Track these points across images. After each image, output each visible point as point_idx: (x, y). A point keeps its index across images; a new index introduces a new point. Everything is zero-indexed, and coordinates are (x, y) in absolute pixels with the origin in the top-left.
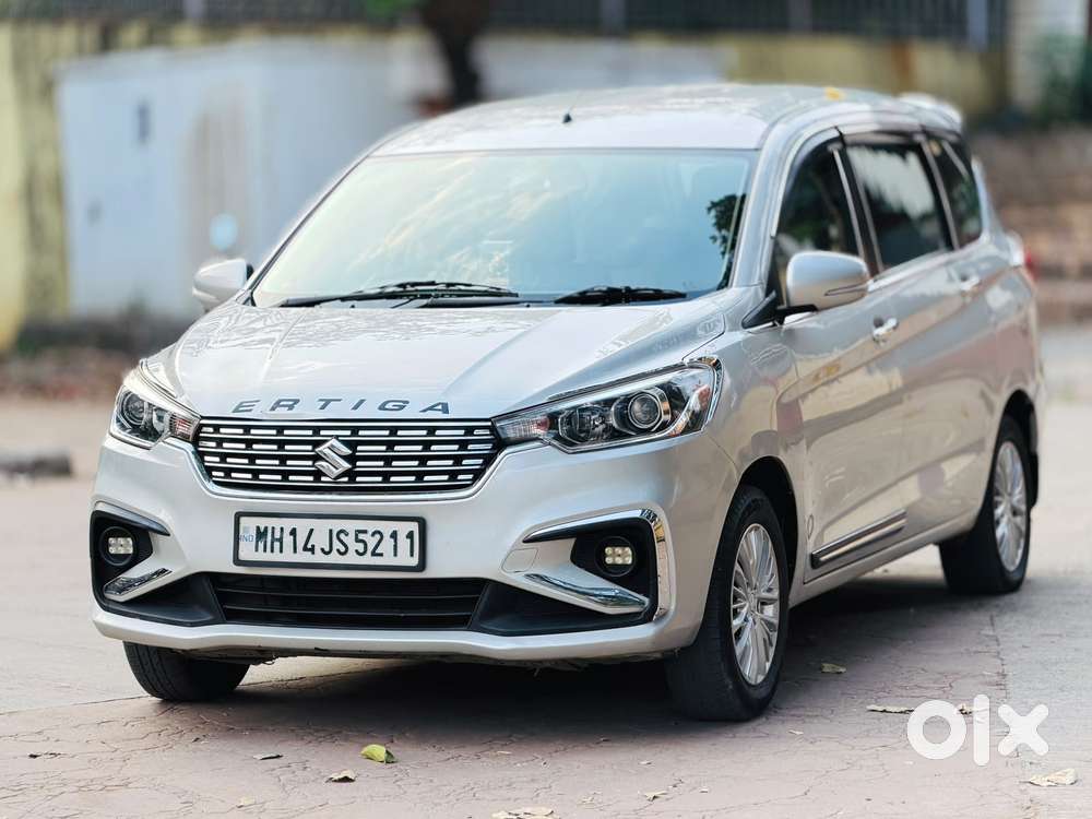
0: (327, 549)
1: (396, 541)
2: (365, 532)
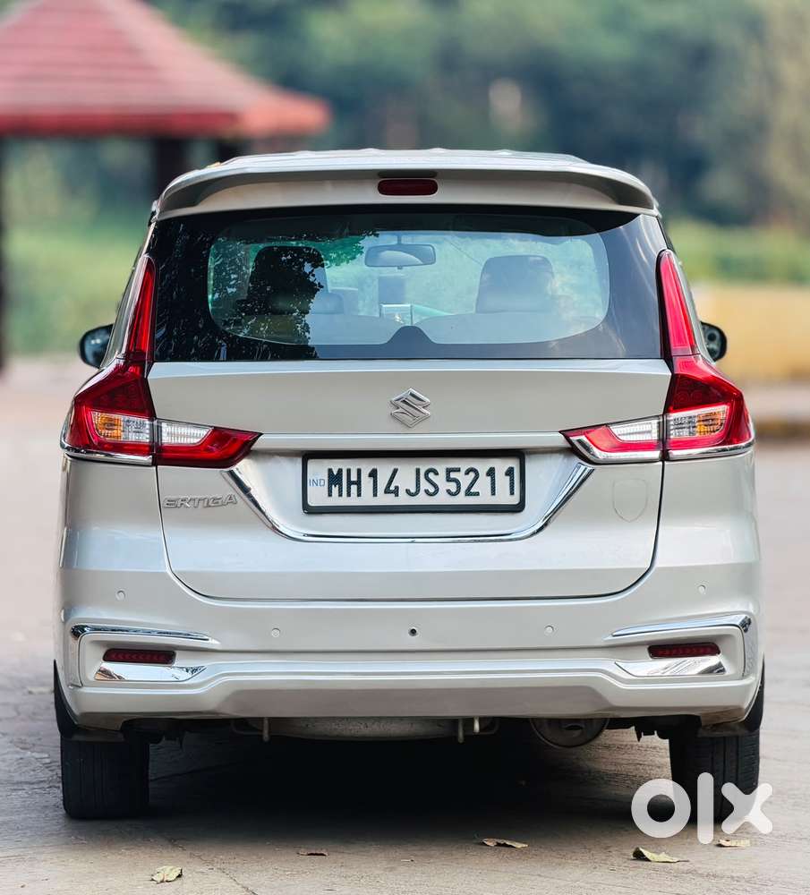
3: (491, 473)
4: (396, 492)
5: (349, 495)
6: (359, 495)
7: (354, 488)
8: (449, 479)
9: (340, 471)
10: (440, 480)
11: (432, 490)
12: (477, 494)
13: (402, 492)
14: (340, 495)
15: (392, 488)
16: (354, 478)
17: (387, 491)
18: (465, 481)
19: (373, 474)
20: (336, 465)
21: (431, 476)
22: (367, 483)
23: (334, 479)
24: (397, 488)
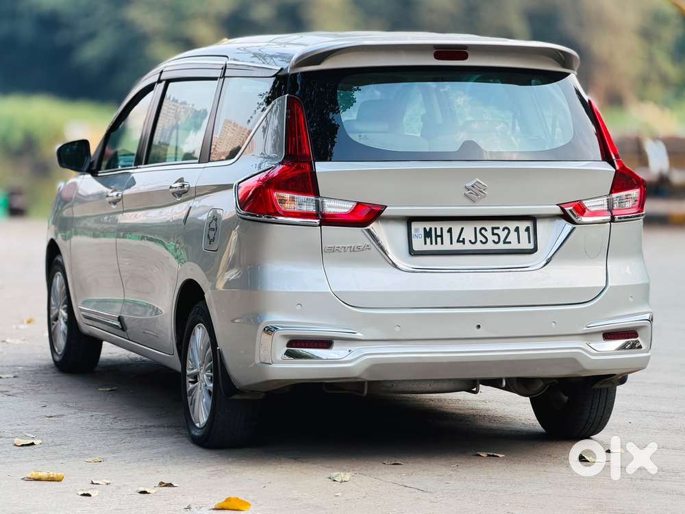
3: (517, 230)
4: (463, 241)
5: (436, 243)
6: (442, 243)
7: (439, 239)
8: (493, 234)
9: (431, 229)
10: (488, 234)
11: (484, 240)
12: (510, 243)
13: (467, 242)
14: (431, 244)
15: (461, 239)
16: (439, 233)
17: (458, 241)
18: (503, 235)
19: (450, 231)
20: (428, 225)
21: (483, 231)
22: (446, 236)
23: (427, 234)
24: (464, 239)
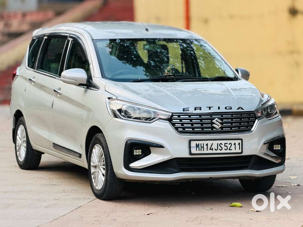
0: (216, 149)
1: (235, 146)
2: (227, 143)
